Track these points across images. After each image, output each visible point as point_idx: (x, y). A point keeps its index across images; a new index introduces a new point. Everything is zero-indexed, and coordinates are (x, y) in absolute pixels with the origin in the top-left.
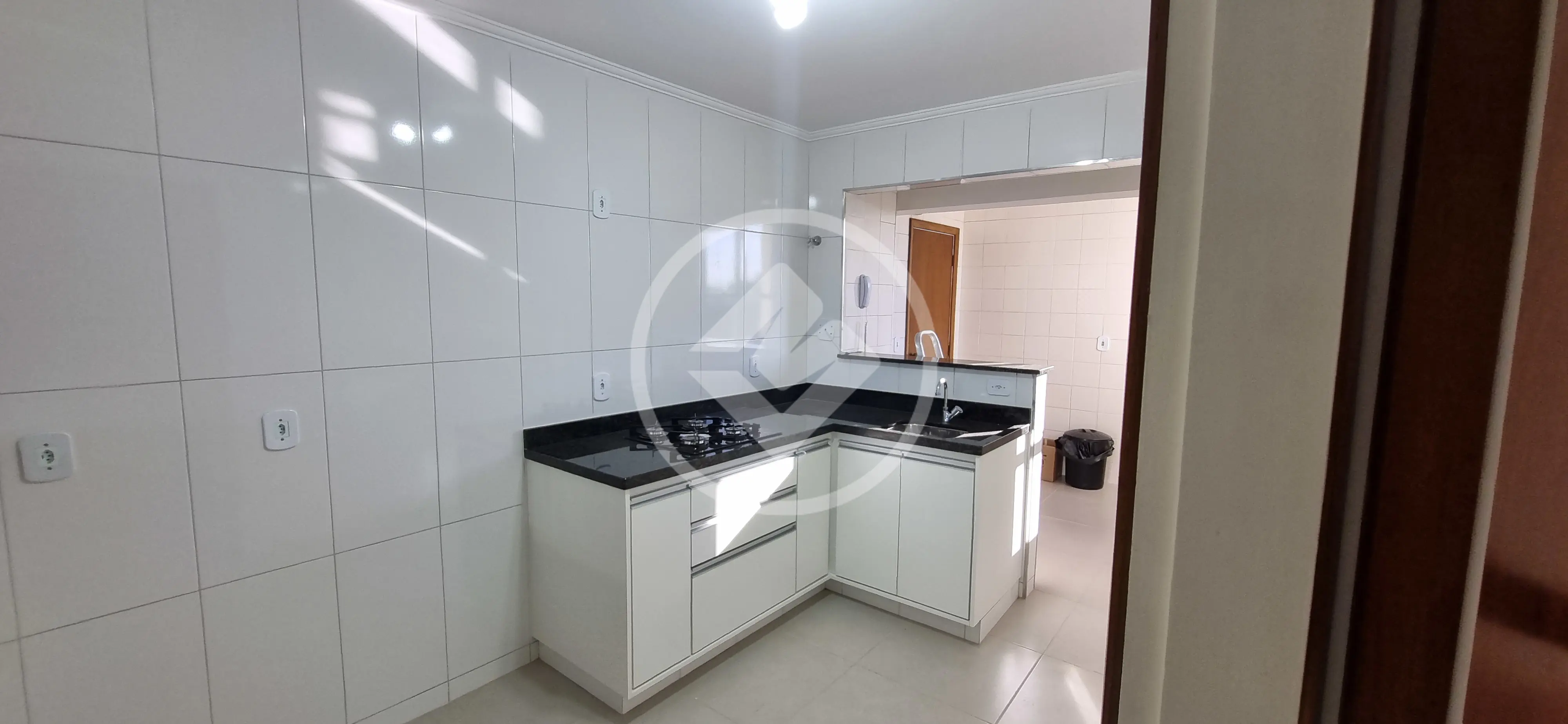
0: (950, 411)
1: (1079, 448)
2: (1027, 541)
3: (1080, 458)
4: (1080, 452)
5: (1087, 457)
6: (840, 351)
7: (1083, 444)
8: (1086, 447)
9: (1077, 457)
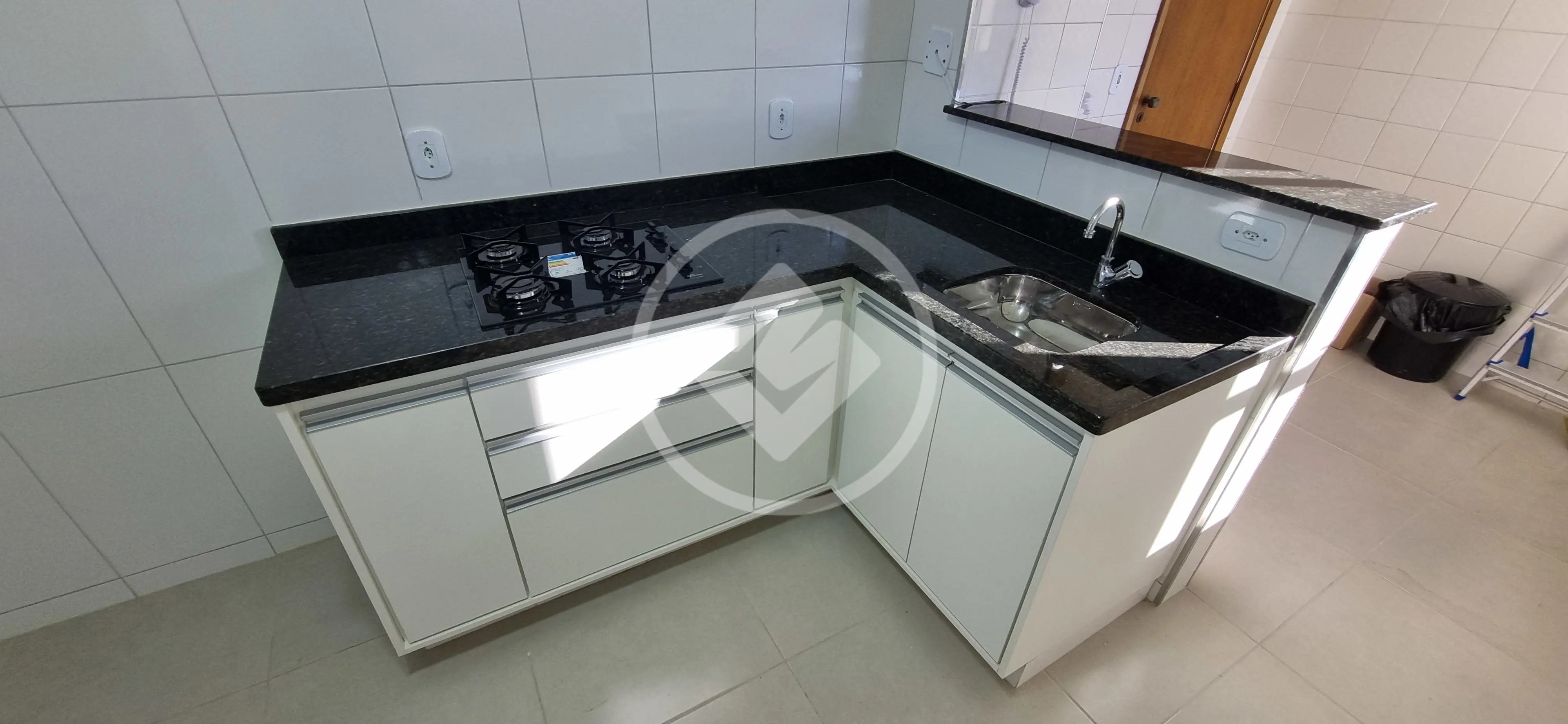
0: (1116, 265)
1: (1423, 309)
2: (1199, 523)
3: (1418, 327)
4: (1423, 318)
5: (1433, 329)
6: (954, 101)
7: (1438, 304)
8: (1440, 311)
9: (1411, 325)
